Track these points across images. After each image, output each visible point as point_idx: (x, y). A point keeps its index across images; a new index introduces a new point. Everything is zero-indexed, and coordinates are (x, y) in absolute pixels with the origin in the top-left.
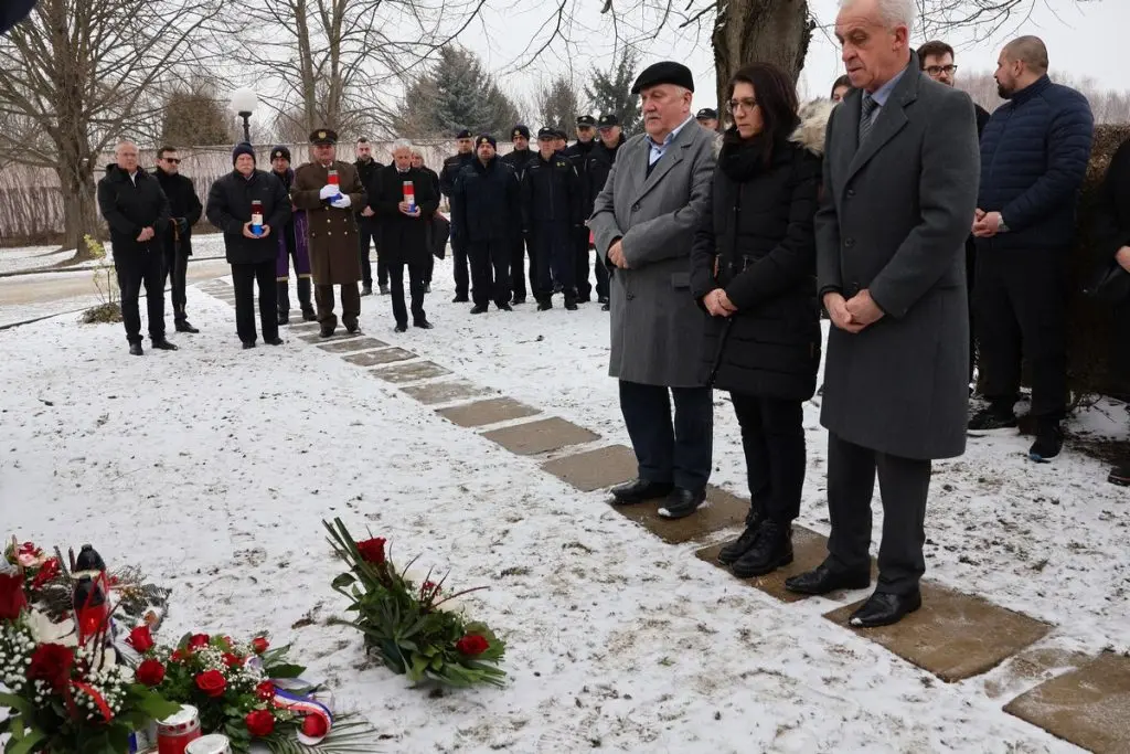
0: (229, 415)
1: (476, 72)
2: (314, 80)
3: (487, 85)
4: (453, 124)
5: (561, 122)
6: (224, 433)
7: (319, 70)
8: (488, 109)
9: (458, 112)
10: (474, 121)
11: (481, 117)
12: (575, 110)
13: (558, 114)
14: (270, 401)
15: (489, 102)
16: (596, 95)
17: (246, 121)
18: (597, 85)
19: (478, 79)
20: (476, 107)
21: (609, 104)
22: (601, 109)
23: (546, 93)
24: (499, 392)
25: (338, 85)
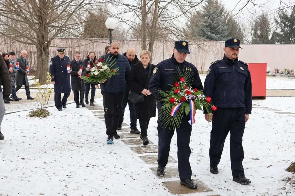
0: (69, 174)
1: (222, 10)
2: (147, 13)
3: (227, 16)
4: (209, 34)
5: (261, 34)
6: (63, 184)
7: (149, 9)
8: (226, 27)
9: (212, 28)
10: (219, 32)
11: (222, 31)
12: (268, 29)
13: (260, 30)
14: (90, 168)
15: (228, 24)
16: (279, 21)
17: (111, 33)
18: (280, 17)
19: (223, 13)
20: (220, 26)
21: (286, 26)
22: (281, 28)
23: (255, 20)
24: (195, 176)
25: (156, 16)
